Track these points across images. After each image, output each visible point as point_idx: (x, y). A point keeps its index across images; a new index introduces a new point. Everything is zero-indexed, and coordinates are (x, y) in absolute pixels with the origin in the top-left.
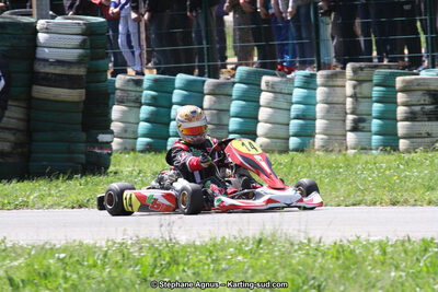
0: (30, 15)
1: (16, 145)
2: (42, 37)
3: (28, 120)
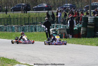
0: (89, 16)
1: (85, 33)
2: (89, 19)
3: (87, 30)
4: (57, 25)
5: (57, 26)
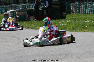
4: (29, 5)
5: (29, 7)
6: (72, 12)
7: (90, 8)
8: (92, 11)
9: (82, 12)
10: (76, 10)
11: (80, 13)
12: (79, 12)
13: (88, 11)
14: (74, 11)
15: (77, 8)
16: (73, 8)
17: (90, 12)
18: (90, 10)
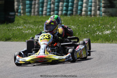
6: (17, 12)
7: (50, 5)
8: (54, 11)
9: (36, 13)
10: (24, 9)
11: (32, 13)
12: (30, 12)
13: (46, 10)
14: (22, 11)
15: (25, 6)
16: (18, 5)
17: (50, 12)
18: (50, 8)
